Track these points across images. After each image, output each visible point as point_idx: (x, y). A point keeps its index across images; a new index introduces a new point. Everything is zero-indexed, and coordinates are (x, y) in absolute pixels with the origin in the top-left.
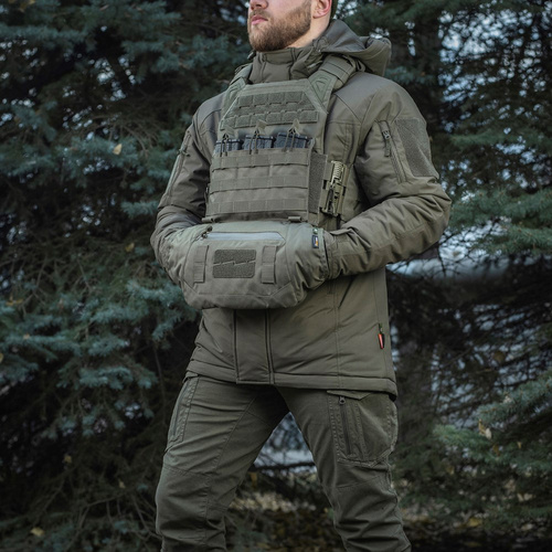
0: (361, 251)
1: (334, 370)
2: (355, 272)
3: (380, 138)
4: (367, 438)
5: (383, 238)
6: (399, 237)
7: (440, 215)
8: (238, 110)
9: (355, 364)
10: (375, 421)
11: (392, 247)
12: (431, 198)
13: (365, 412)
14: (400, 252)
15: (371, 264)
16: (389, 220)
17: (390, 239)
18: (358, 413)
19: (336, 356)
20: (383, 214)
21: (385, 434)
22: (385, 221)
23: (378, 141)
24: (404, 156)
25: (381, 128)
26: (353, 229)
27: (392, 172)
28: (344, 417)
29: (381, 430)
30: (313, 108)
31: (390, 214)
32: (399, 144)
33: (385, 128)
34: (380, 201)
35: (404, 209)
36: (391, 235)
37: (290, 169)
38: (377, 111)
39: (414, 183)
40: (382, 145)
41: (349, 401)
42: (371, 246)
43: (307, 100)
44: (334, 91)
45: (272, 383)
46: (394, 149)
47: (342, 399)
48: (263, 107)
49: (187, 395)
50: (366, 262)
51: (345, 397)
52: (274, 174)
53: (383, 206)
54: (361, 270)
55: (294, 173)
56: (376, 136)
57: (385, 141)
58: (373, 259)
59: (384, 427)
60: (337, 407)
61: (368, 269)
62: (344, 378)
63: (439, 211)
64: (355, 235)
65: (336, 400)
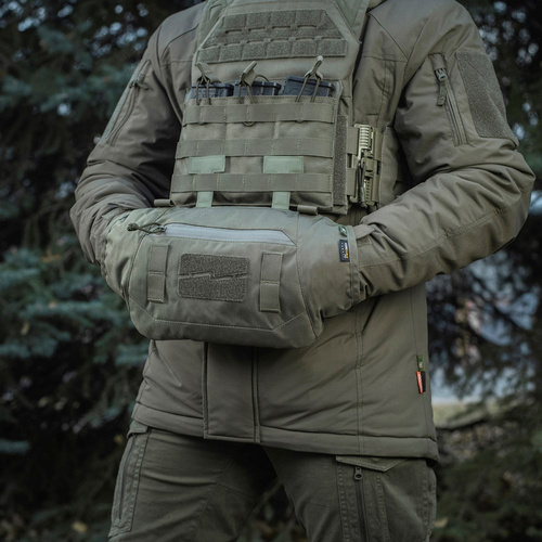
0: (392, 259)
1: (352, 427)
2: (385, 291)
3: (432, 79)
4: (392, 528)
5: (425, 237)
6: (452, 235)
7: (516, 198)
8: (223, 35)
9: (383, 418)
10: (405, 501)
11: (440, 250)
12: (503, 170)
13: (392, 490)
14: (454, 257)
15: (409, 278)
16: (436, 208)
17: (435, 237)
18: (381, 491)
19: (356, 405)
20: (426, 200)
21: (419, 520)
22: (428, 211)
23: (427, 84)
24: (465, 105)
25: (433, 64)
26: (378, 225)
27: (445, 129)
28: (360, 497)
29: (413, 514)
30: (339, 35)
31: (437, 198)
32: (460, 87)
33: (440, 64)
34: (423, 179)
35: (458, 191)
36: (439, 232)
37: (306, 129)
38: (432, 42)
39: (479, 146)
40: (435, 89)
41: (367, 474)
42: (407, 251)
43: (329, 23)
44: (369, 10)
45: (258, 441)
46: (450, 95)
47: (358, 472)
48: (261, 32)
49: (133, 460)
50: (400, 275)
51: (363, 468)
52: (282, 135)
53: (427, 187)
54: (394, 287)
55: (313, 134)
56: (426, 75)
57: (439, 83)
58: (411, 270)
59: (417, 510)
60: (350, 483)
61: (405, 286)
62: (367, 439)
63: (515, 192)
64: (381, 235)
65: (350, 472)
